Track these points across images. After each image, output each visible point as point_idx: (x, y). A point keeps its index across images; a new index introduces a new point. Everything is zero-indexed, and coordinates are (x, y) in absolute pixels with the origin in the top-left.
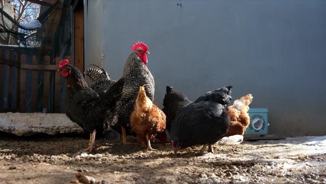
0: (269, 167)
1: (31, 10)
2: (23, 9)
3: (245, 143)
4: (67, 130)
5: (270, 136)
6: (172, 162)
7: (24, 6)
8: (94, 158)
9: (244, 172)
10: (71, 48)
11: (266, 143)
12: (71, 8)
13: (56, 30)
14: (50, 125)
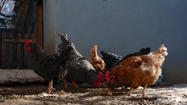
0: (166, 100)
1: (8, 5)
2: (3, 4)
3: (148, 88)
4: (33, 80)
5: (163, 83)
6: (103, 98)
7: (4, 2)
8: (52, 97)
9: (151, 103)
10: (35, 28)
11: (161, 88)
12: (35, 3)
13: (24, 17)
14: (22, 77)
